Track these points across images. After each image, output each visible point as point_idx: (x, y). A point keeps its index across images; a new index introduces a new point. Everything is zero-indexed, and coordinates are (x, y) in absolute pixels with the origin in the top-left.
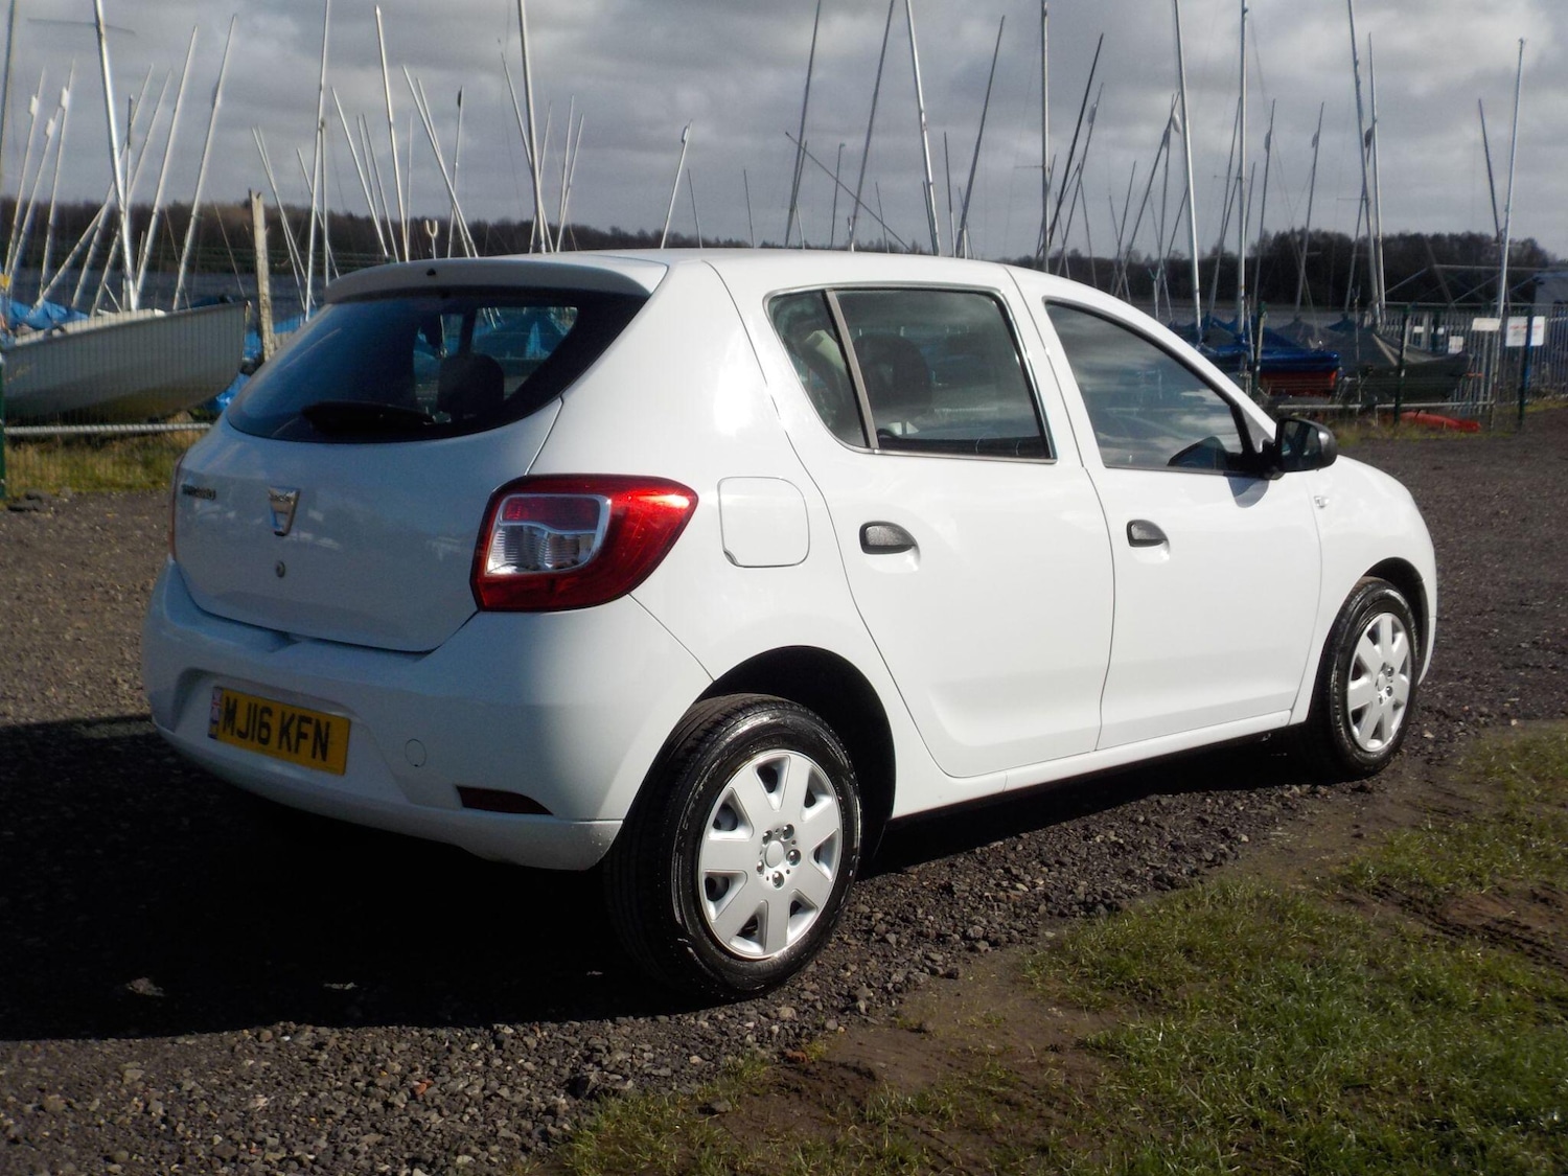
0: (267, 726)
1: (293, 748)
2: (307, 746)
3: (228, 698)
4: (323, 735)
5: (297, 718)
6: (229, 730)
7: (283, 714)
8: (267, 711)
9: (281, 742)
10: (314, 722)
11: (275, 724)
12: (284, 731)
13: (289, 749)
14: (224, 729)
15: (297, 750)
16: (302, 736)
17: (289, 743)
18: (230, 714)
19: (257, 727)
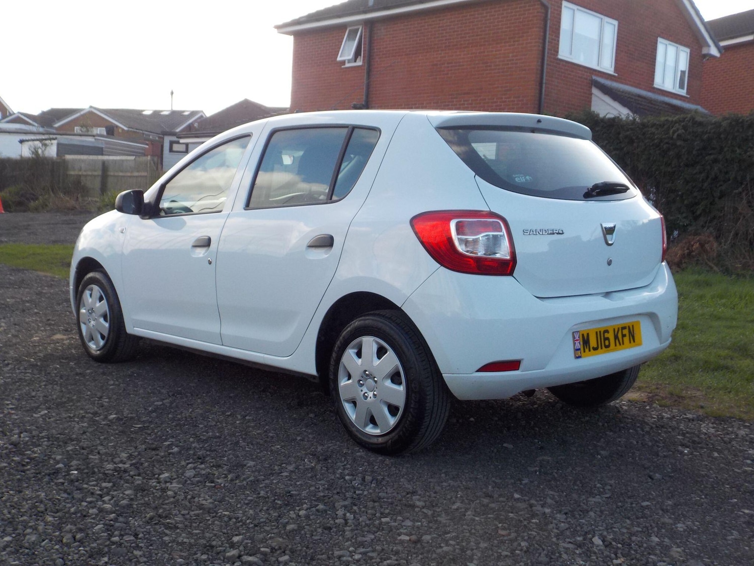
0: (608, 339)
1: (622, 344)
2: (626, 339)
3: (583, 335)
4: (632, 332)
5: (620, 329)
6: (587, 350)
7: (614, 330)
8: (606, 331)
9: (615, 342)
10: (627, 328)
11: (611, 336)
12: (616, 337)
13: (620, 345)
14: (584, 352)
15: (623, 344)
16: (624, 336)
17: (619, 341)
18: (586, 342)
19: (603, 340)
